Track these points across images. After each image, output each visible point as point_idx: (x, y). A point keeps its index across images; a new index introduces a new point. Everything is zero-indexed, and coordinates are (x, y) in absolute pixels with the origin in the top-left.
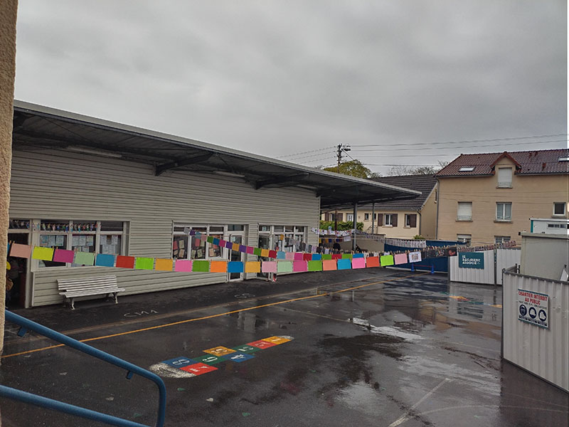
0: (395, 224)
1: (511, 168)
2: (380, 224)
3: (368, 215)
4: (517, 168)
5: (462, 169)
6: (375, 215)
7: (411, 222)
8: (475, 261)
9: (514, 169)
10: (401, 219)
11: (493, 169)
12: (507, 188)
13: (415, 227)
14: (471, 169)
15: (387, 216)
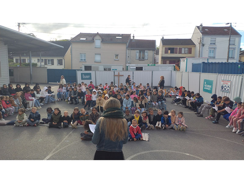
0: (53, 64)
1: (100, 39)
2: (46, 64)
3: (39, 60)
4: (102, 40)
5: (81, 39)
6: (43, 60)
7: (60, 63)
8: (88, 77)
9: (101, 40)
10: (56, 61)
11: (93, 39)
12: (99, 48)
13: (62, 65)
14: (85, 39)
15: (49, 60)
